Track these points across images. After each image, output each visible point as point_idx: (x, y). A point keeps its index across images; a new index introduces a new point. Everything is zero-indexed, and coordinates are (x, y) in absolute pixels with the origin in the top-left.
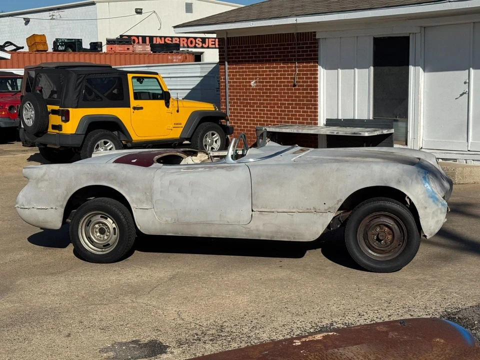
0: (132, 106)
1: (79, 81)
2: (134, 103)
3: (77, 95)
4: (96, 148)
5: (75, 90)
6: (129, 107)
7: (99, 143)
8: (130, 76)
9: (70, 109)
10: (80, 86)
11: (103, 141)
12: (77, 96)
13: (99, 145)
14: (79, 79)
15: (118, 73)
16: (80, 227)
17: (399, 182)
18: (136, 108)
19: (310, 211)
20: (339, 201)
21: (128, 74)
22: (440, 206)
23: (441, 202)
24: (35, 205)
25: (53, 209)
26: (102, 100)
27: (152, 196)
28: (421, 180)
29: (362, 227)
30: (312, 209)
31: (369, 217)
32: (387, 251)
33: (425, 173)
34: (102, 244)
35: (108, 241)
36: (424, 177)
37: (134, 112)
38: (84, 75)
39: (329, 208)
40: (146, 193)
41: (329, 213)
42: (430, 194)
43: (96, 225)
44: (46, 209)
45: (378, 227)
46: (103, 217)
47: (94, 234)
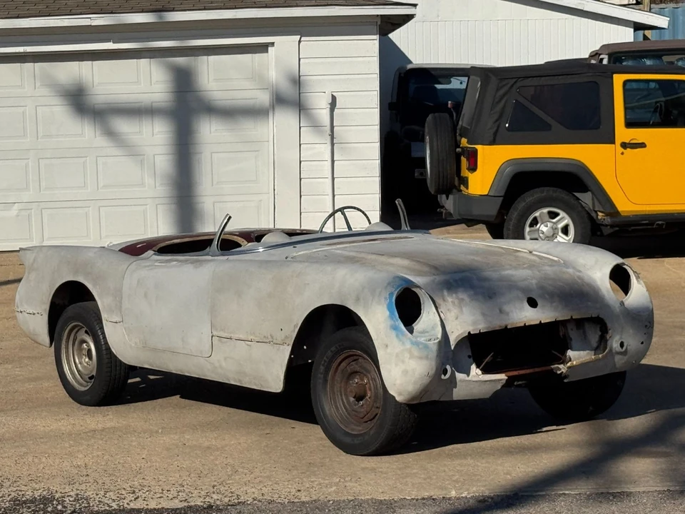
0: (618, 140)
1: (501, 92)
2: (623, 133)
3: (496, 118)
4: (531, 225)
5: (491, 110)
6: (613, 142)
7: (537, 214)
8: (618, 79)
9: (479, 147)
10: (503, 102)
11: (545, 210)
12: (497, 121)
13: (539, 219)
14: (502, 87)
15: (591, 74)
16: (63, 346)
17: (358, 299)
18: (628, 146)
19: (268, 341)
20: (295, 326)
21: (614, 75)
22: (408, 345)
23: (409, 339)
24: (26, 306)
25: (39, 315)
26: (550, 129)
27: (121, 303)
28: (386, 298)
29: (337, 374)
30: (269, 337)
31: (342, 357)
32: (365, 419)
33: (399, 286)
34: (87, 375)
35: (92, 371)
36: (391, 294)
37: (622, 153)
38: (514, 80)
39: (286, 337)
40: (116, 298)
41: (286, 346)
42: (392, 322)
43: (85, 345)
44: (34, 314)
45: (358, 377)
46: (86, 332)
47: (82, 358)
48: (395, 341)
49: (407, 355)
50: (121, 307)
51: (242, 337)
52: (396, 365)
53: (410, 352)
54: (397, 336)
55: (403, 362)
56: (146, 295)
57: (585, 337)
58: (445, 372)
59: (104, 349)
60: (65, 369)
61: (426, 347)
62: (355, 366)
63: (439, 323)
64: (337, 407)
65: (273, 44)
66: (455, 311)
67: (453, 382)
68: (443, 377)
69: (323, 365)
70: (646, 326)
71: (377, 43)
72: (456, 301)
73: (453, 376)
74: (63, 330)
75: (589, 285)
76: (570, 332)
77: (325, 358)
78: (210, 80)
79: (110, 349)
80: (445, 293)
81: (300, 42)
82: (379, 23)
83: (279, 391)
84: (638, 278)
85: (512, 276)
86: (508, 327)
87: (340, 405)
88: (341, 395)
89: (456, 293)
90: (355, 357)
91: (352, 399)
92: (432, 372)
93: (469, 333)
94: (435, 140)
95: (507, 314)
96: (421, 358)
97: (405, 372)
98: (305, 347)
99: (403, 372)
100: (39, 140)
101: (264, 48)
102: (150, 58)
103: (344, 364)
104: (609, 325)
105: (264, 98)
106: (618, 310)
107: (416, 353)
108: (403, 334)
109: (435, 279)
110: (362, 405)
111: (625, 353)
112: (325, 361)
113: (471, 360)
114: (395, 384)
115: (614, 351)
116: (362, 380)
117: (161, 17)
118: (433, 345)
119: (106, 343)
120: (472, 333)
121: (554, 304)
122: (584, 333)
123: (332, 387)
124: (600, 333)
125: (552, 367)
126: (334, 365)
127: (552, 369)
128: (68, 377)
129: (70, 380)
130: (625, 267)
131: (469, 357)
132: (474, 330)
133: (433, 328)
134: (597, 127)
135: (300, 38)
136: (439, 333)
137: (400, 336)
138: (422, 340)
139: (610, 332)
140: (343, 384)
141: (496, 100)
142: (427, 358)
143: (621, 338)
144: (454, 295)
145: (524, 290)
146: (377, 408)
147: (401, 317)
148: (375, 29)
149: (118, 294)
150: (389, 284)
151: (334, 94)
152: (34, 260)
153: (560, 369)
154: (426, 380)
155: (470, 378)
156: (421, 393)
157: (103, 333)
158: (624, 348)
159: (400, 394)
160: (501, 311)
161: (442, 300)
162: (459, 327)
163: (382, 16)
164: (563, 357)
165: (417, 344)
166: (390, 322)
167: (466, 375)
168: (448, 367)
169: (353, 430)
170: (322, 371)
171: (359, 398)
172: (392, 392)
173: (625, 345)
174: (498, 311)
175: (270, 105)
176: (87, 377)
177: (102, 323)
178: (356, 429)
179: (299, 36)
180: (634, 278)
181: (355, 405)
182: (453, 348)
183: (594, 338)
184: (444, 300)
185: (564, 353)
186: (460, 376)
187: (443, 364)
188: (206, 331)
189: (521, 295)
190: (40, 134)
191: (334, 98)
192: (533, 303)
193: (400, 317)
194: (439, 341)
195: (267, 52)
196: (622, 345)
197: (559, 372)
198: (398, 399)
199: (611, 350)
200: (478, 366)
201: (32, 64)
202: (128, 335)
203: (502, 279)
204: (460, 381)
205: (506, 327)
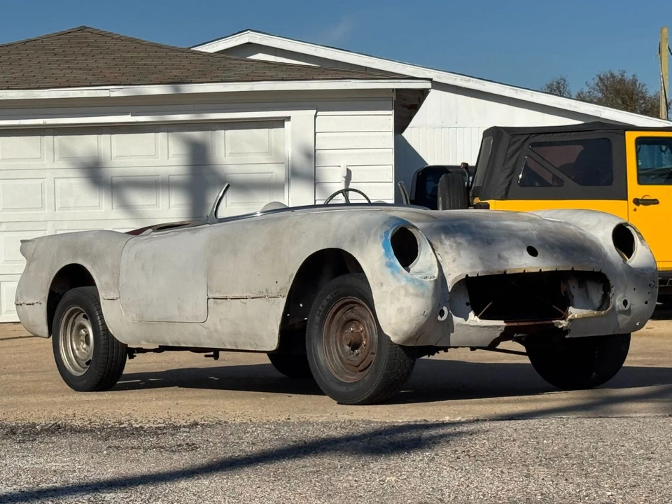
0: (631, 196)
1: (514, 148)
2: (635, 190)
3: (507, 173)
5: (503, 165)
6: (625, 198)
8: (631, 137)
9: (491, 202)
10: (514, 160)
12: (509, 176)
14: (513, 143)
15: (603, 131)
16: (61, 333)
17: (353, 240)
18: (640, 202)
19: (263, 295)
20: (290, 277)
21: (626, 132)
22: (404, 282)
23: (406, 276)
24: (25, 298)
25: (39, 304)
26: (562, 185)
27: (118, 279)
28: (381, 237)
29: (332, 325)
30: (264, 291)
31: (337, 306)
32: (361, 367)
33: (394, 225)
34: (85, 360)
35: (89, 356)
36: (386, 233)
37: (635, 210)
38: (525, 137)
39: (281, 289)
40: (113, 274)
41: (281, 298)
42: (388, 260)
43: (82, 330)
44: (33, 304)
45: (353, 326)
46: (85, 317)
47: (79, 344)
48: (391, 278)
49: (402, 292)
50: (118, 283)
51: (238, 295)
52: (392, 303)
53: (405, 288)
54: (392, 273)
55: (398, 299)
56: (143, 269)
57: (587, 295)
58: (442, 313)
59: (101, 329)
60: (62, 357)
61: (422, 284)
62: (351, 315)
63: (436, 264)
64: (332, 358)
65: (289, 118)
66: (453, 254)
67: (449, 325)
68: (439, 318)
69: (319, 315)
70: (650, 285)
71: (392, 118)
72: (454, 245)
73: (450, 319)
74: (61, 316)
75: (592, 242)
76: (571, 288)
77: (320, 308)
78: (227, 155)
79: (107, 329)
80: (443, 237)
81: (316, 116)
82: (394, 98)
83: (274, 348)
84: (642, 239)
85: (513, 226)
86: (508, 273)
87: (335, 357)
88: (337, 346)
89: (454, 237)
90: (351, 305)
91: (348, 348)
92: (428, 311)
93: (467, 275)
94: (447, 198)
95: (506, 260)
96: (416, 295)
97: (400, 310)
98: (301, 305)
99: (398, 310)
100: (57, 212)
101: (280, 123)
102: (168, 132)
103: (339, 314)
104: (612, 283)
105: (279, 173)
106: (620, 267)
107: (411, 290)
108: (399, 271)
109: (432, 225)
110: (357, 354)
111: (628, 312)
112: (320, 311)
113: (469, 307)
114: (389, 324)
115: (617, 310)
116: (357, 328)
117: (177, 89)
118: (429, 284)
119: (104, 324)
120: (469, 276)
121: (555, 255)
122: (587, 292)
123: (328, 338)
124: (603, 293)
125: (554, 321)
126: (330, 315)
127: (553, 324)
128: (65, 364)
129: (67, 367)
130: (628, 227)
131: (467, 304)
132: (472, 273)
133: (430, 269)
134: (609, 182)
135: (316, 113)
136: (436, 274)
137: (396, 272)
138: (418, 277)
139: (613, 289)
140: (338, 334)
141: (508, 156)
142: (423, 295)
143: (624, 296)
144: (452, 239)
145: (524, 239)
146: (372, 353)
147: (397, 254)
148: (391, 104)
149: (116, 272)
150: (385, 223)
151: (349, 168)
152: (35, 250)
153: (561, 324)
154: (422, 320)
155: (467, 323)
156: (417, 333)
157: (101, 314)
158: (628, 307)
159: (395, 334)
160: (500, 257)
161: (440, 244)
162: (456, 269)
163: (397, 90)
164: (565, 313)
165: (412, 280)
166: (385, 260)
167: (463, 319)
168: (445, 309)
169: (348, 379)
170: (317, 321)
171: (355, 346)
172: (387, 332)
173: (629, 302)
174: (497, 257)
175: (286, 178)
176: (84, 362)
177: (99, 304)
178: (350, 378)
179: (315, 111)
180: (638, 239)
181: (350, 355)
182: (450, 290)
183: (597, 297)
184: (442, 243)
185: (565, 309)
186: (457, 320)
187: (439, 305)
188: (202, 295)
189: (520, 243)
190: (58, 206)
191: (349, 172)
192: (532, 252)
193: (395, 254)
194: (435, 280)
195: (283, 127)
196: (625, 303)
197: (560, 327)
198: (394, 339)
199: (614, 308)
200: (476, 314)
201: (51, 137)
202: (125, 311)
203: (500, 228)
204: (458, 325)
205: (505, 272)
